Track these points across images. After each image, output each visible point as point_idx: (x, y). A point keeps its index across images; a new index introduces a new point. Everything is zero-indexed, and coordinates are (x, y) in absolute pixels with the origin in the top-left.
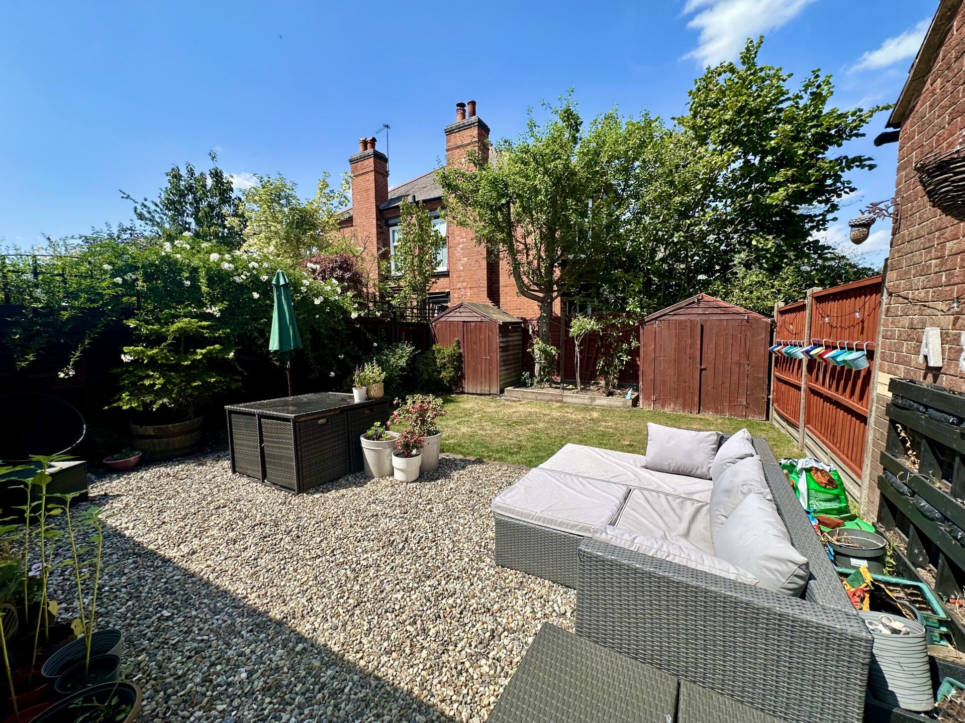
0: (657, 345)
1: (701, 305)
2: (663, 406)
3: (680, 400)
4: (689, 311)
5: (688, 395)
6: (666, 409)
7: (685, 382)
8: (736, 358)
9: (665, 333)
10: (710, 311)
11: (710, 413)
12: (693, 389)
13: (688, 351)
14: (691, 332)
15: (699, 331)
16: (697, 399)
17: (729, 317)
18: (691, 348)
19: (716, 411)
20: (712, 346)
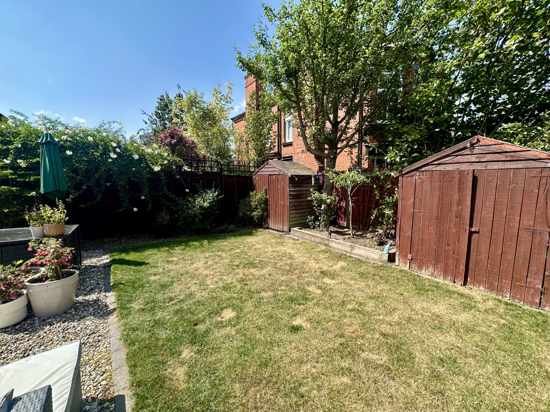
0: (417, 199)
1: (476, 151)
2: (420, 268)
3: (441, 265)
4: (459, 159)
5: (451, 261)
6: (423, 271)
7: (448, 245)
8: (527, 222)
9: (427, 186)
10: (489, 157)
11: (481, 288)
12: (458, 254)
13: (455, 208)
14: (459, 184)
15: (470, 185)
16: (462, 268)
17: (520, 165)
18: (458, 205)
19: (491, 288)
20: (490, 203)
